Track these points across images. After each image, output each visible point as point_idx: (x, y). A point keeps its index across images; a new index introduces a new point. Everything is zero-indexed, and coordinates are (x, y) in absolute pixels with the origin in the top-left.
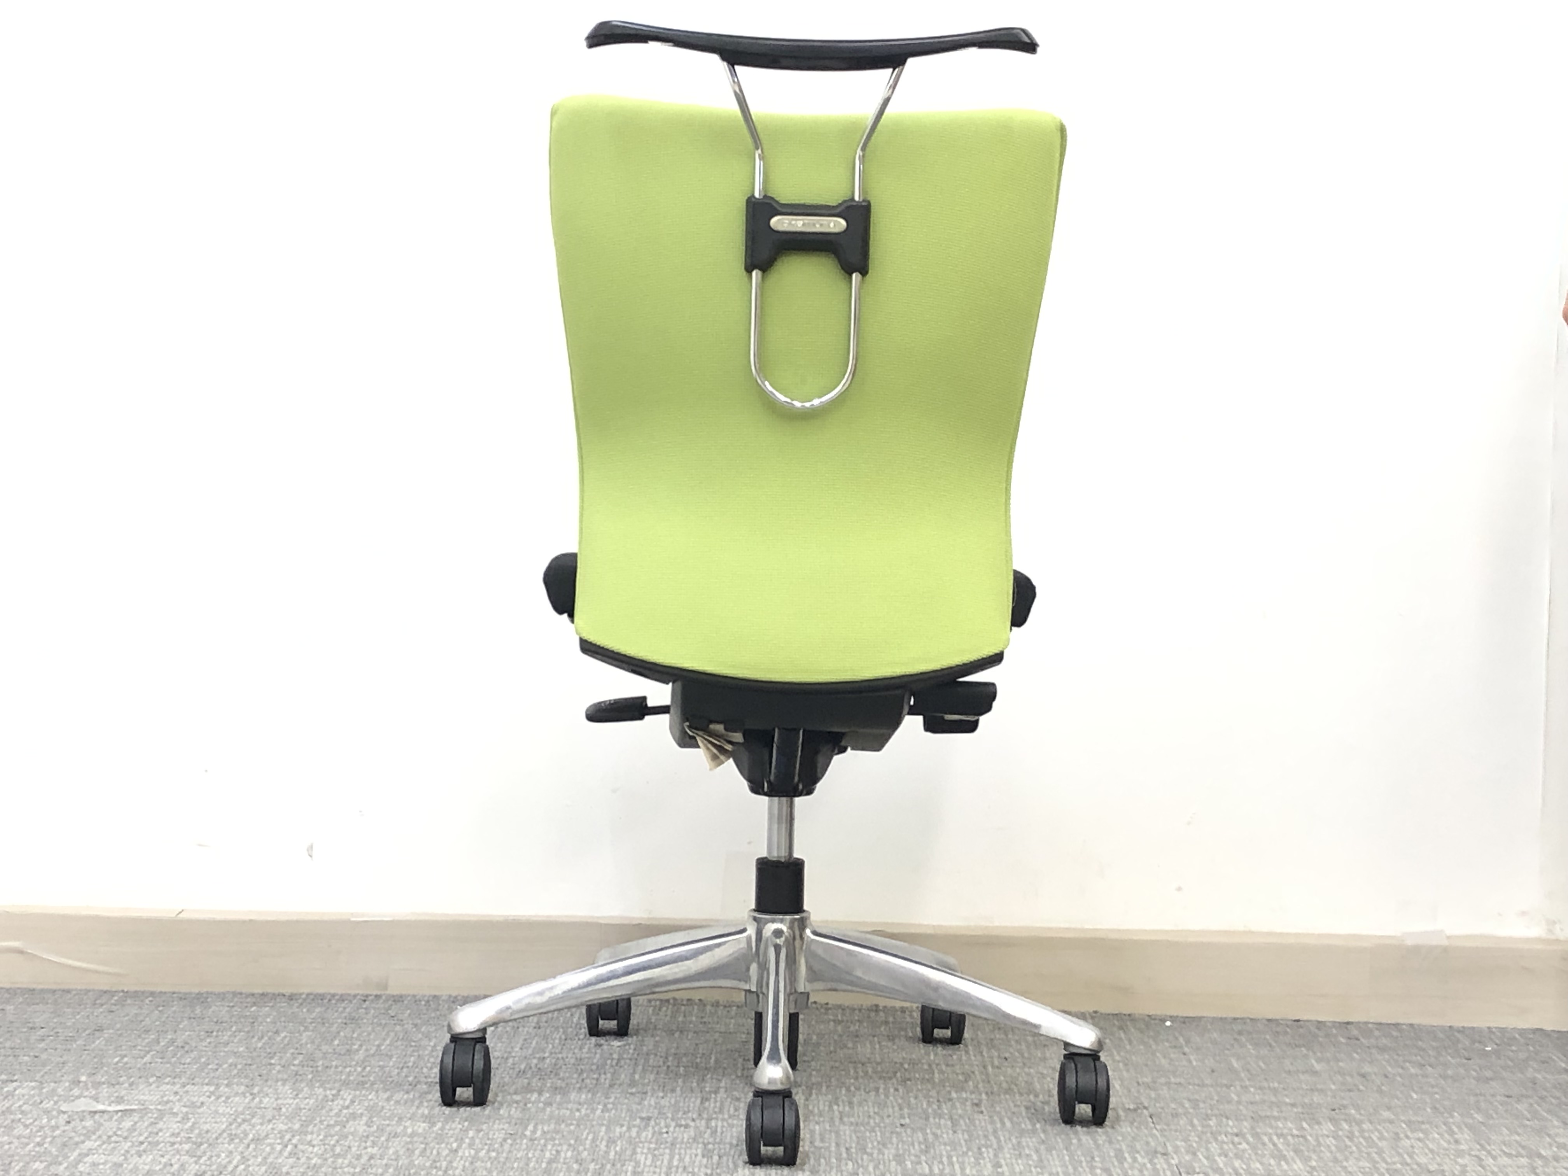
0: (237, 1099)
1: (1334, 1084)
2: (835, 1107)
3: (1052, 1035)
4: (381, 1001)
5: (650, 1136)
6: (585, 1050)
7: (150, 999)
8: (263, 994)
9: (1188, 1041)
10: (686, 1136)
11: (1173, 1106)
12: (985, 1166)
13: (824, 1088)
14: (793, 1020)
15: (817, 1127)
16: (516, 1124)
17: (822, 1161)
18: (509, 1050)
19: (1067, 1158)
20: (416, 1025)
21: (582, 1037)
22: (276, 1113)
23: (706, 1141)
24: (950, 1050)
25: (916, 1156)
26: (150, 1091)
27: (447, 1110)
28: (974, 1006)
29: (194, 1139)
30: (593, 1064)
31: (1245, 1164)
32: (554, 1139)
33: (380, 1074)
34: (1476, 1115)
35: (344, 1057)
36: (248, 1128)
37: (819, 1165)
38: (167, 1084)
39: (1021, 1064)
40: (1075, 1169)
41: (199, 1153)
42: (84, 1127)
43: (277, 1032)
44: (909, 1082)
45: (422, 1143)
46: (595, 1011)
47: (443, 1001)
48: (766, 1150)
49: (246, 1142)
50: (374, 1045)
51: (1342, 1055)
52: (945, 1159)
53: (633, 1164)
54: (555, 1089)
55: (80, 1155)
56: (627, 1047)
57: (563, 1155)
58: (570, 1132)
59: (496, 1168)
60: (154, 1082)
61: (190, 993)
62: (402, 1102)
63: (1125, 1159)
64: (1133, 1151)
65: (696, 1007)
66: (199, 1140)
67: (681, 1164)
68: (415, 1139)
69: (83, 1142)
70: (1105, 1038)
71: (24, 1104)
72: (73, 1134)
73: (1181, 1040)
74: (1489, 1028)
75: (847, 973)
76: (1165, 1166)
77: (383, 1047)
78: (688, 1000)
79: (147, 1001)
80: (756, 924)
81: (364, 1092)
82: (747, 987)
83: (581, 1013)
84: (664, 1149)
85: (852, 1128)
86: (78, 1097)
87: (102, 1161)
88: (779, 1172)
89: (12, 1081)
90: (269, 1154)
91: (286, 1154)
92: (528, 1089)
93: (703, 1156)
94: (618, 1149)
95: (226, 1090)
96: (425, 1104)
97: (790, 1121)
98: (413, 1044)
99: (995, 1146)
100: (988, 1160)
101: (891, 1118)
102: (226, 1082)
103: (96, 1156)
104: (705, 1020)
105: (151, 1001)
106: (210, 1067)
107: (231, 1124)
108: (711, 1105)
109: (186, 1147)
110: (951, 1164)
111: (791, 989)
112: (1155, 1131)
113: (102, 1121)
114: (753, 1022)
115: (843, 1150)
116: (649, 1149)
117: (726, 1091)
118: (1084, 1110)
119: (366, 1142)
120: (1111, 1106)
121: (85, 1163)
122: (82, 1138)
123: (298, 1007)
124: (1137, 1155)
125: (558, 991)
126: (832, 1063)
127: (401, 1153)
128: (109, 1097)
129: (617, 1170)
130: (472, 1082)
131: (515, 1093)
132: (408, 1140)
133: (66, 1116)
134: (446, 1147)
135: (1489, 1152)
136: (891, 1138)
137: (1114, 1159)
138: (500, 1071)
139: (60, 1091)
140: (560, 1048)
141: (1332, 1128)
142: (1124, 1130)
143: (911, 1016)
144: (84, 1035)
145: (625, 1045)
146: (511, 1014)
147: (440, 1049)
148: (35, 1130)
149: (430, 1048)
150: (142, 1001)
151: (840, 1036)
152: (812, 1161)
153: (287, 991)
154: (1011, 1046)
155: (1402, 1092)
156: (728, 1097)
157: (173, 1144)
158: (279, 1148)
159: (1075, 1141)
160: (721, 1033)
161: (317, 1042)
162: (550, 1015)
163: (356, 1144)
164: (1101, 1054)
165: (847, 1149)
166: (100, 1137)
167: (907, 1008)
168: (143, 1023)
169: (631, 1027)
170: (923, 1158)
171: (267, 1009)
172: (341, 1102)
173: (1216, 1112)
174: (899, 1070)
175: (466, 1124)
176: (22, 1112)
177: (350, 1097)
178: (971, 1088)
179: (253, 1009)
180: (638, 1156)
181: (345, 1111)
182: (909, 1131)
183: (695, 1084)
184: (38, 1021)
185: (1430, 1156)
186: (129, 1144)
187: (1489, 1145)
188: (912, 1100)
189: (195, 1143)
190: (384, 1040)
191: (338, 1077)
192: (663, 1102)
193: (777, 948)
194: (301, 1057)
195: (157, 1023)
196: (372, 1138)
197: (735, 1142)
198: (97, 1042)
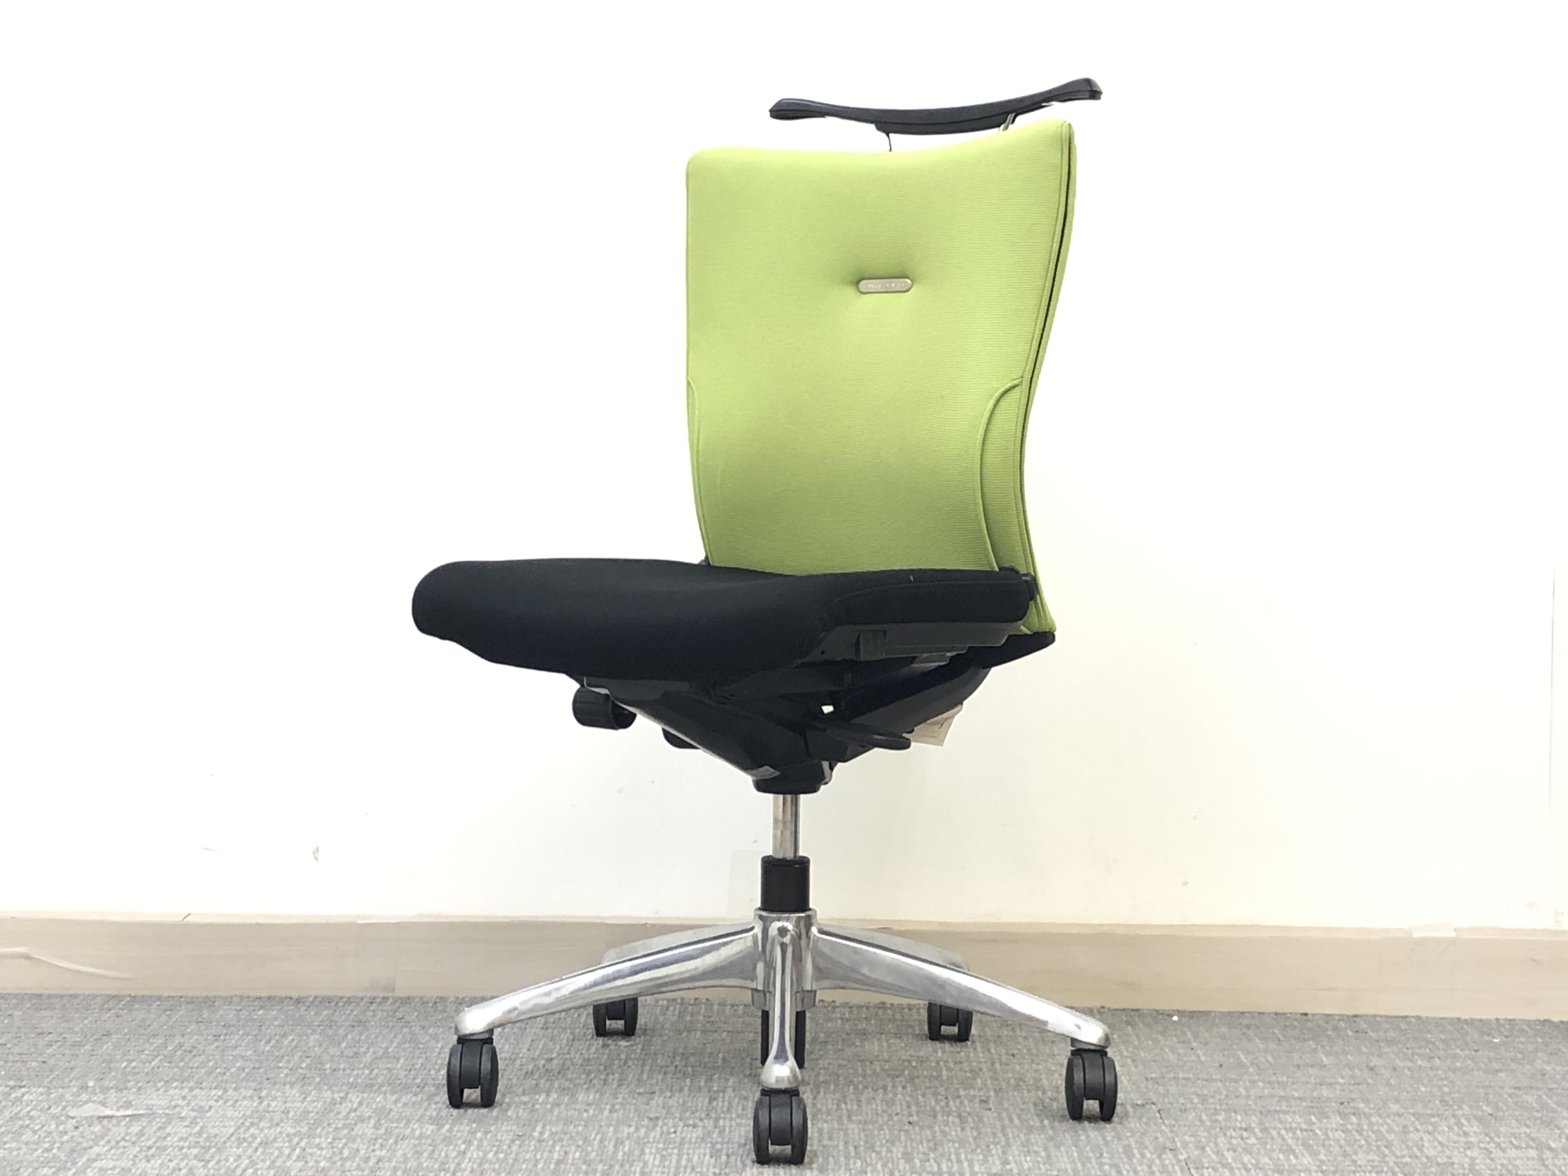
0: (245, 1103)
1: (1343, 1077)
2: (843, 1106)
3: (1058, 1031)
4: (389, 1003)
5: (658, 1136)
6: (593, 1049)
7: (158, 1003)
8: (269, 998)
9: (1196, 1036)
10: (694, 1135)
11: (1182, 1100)
12: (994, 1163)
13: (832, 1087)
14: (800, 1018)
15: (825, 1125)
16: (524, 1125)
17: (831, 1159)
18: (516, 1051)
19: (1075, 1154)
20: (423, 1027)
21: (589, 1037)
22: (284, 1117)
23: (714, 1141)
24: (957, 1047)
25: (924, 1154)
26: (158, 1096)
27: (455, 1112)
28: (982, 1003)
29: (202, 1144)
30: (601, 1065)
31: (1253, 1158)
32: (561, 1140)
33: (388, 1076)
34: (1485, 1108)
35: (351, 1060)
36: (256, 1132)
37: (828, 1163)
38: (176, 1088)
39: (1030, 1061)
40: (1084, 1165)
41: (207, 1157)
42: (93, 1133)
43: (284, 1036)
44: (916, 1080)
45: (430, 1145)
46: (603, 1011)
47: (451, 1002)
48: (772, 1148)
49: (254, 1145)
50: (381, 1047)
51: (1351, 1049)
52: (953, 1157)
53: (641, 1164)
54: (563, 1090)
55: (88, 1160)
56: (635, 1047)
57: (571, 1156)
58: (578, 1133)
59: (505, 1170)
60: (162, 1087)
61: (198, 998)
62: (410, 1104)
63: (1134, 1155)
64: (1142, 1147)
65: (703, 1006)
66: (208, 1144)
67: (690, 1164)
68: (423, 1141)
69: (91, 1147)
70: (1113, 1034)
71: (32, 1110)
72: (81, 1139)
73: (1189, 1034)
74: (1497, 1020)
75: (853, 970)
76: (1174, 1162)
77: (390, 1050)
78: (696, 999)
79: (155, 1006)
80: (761, 922)
81: (372, 1095)
82: (755, 987)
83: (588, 1014)
84: (673, 1149)
85: (861, 1126)
86: (86, 1102)
87: (110, 1166)
88: (788, 1171)
89: (21, 1087)
90: (277, 1157)
91: (294, 1157)
92: (536, 1090)
93: (711, 1157)
94: (626, 1149)
95: (235, 1093)
96: (433, 1106)
97: (797, 1120)
98: (421, 1046)
99: (1003, 1143)
100: (996, 1157)
101: (900, 1116)
102: (234, 1085)
103: (104, 1162)
104: (711, 1019)
105: (158, 1006)
106: (218, 1070)
107: (239, 1128)
108: (719, 1104)
109: (195, 1151)
110: (959, 1161)
111: (798, 988)
112: (1163, 1127)
113: (110, 1126)
114: (760, 1020)
115: (851, 1149)
116: (657, 1149)
117: (734, 1091)
118: (1092, 1106)
119: (374, 1145)
120: (1119, 1101)
121: (94, 1168)
122: (91, 1143)
123: (305, 1010)
124: (1146, 1151)
125: (565, 992)
126: (840, 1062)
127: (410, 1155)
128: (117, 1102)
129: (625, 1171)
130: (480, 1084)
131: (523, 1094)
132: (417, 1142)
133: (74, 1121)
134: (454, 1150)
135: (1498, 1145)
136: (899, 1137)
137: (1123, 1156)
138: (508, 1072)
139: (68, 1097)
140: (567, 1048)
141: (1341, 1122)
142: (1133, 1125)
143: (919, 1013)
144: (92, 1040)
145: (632, 1045)
146: (518, 1015)
147: (447, 1050)
148: (43, 1135)
149: (437, 1050)
150: (150, 1006)
151: (848, 1034)
152: (821, 1160)
153: (295, 995)
154: (1019, 1043)
155: (1411, 1086)
156: (736, 1096)
157: (181, 1148)
158: (287, 1151)
159: (1083, 1138)
160: (729, 1032)
161: (324, 1045)
162: (557, 1015)
163: (365, 1147)
164: (1108, 1050)
165: (856, 1148)
166: (108, 1142)
167: (914, 1005)
168: (151, 1028)
169: (638, 1026)
170: (932, 1155)
171: (275, 1012)
172: (350, 1104)
173: (1224, 1107)
174: (907, 1067)
175: (474, 1125)
176: (31, 1118)
177: (358, 1100)
178: (980, 1085)
179: (260, 1012)
180: (647, 1157)
181: (353, 1114)
182: (917, 1128)
183: (702, 1084)
184: (45, 1026)
185: (1439, 1148)
186: (138, 1149)
187: (1499, 1138)
188: (920, 1098)
189: (204, 1148)
190: (392, 1042)
191: (346, 1081)
192: (671, 1102)
193: (783, 946)
194: (308, 1061)
195: (165, 1027)
196: (380, 1141)
197: (743, 1141)
198: (105, 1048)
